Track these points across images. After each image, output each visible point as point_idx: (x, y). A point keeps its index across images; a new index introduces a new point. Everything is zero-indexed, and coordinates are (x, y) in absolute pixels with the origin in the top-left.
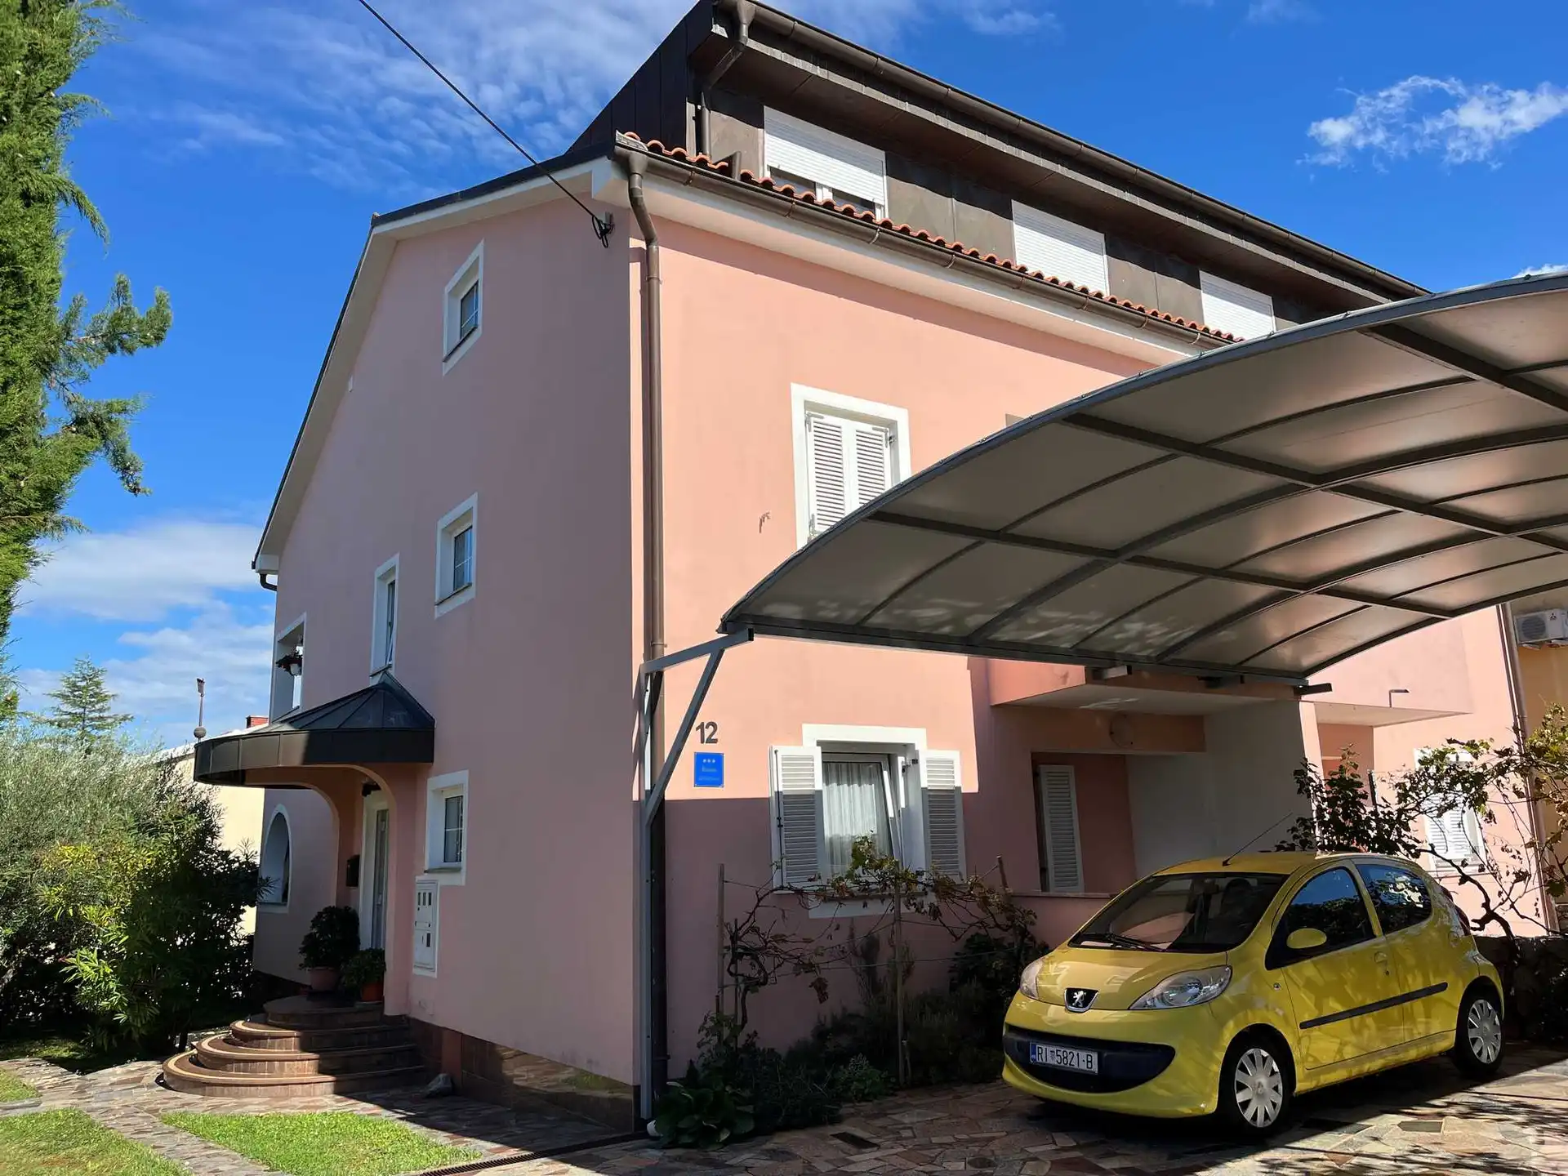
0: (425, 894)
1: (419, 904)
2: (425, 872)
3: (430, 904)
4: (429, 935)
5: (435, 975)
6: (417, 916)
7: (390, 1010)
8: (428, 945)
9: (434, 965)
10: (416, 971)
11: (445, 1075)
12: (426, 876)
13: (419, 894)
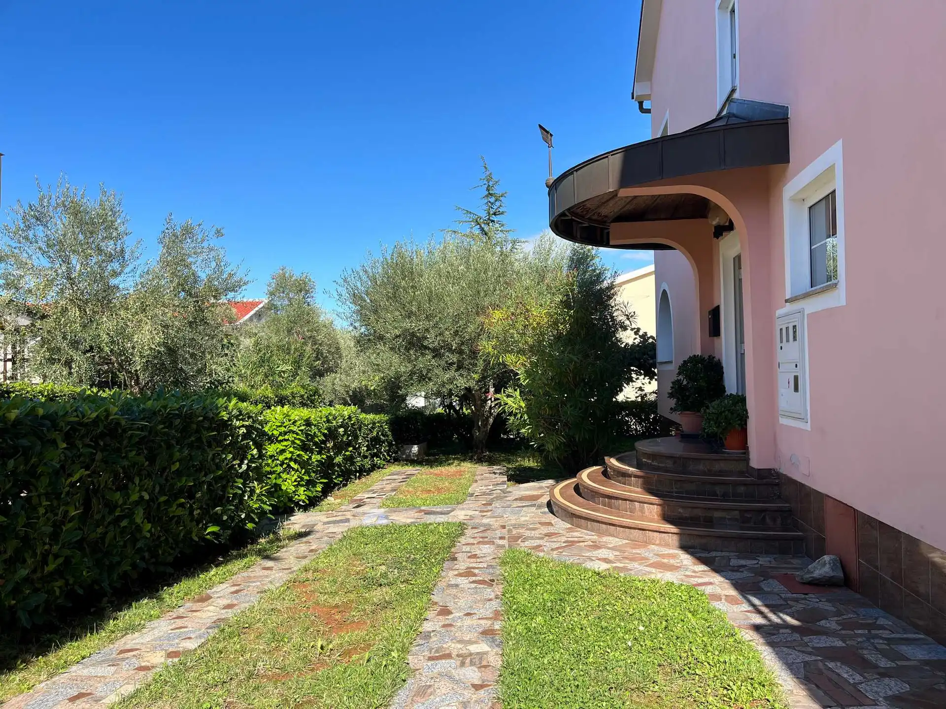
0: (787, 328)
1: (781, 342)
2: (787, 301)
3: (795, 339)
4: (796, 378)
5: (808, 427)
6: (781, 356)
7: (756, 462)
8: (796, 389)
9: (807, 415)
10: (783, 421)
11: (833, 557)
12: (789, 307)
13: (781, 330)
